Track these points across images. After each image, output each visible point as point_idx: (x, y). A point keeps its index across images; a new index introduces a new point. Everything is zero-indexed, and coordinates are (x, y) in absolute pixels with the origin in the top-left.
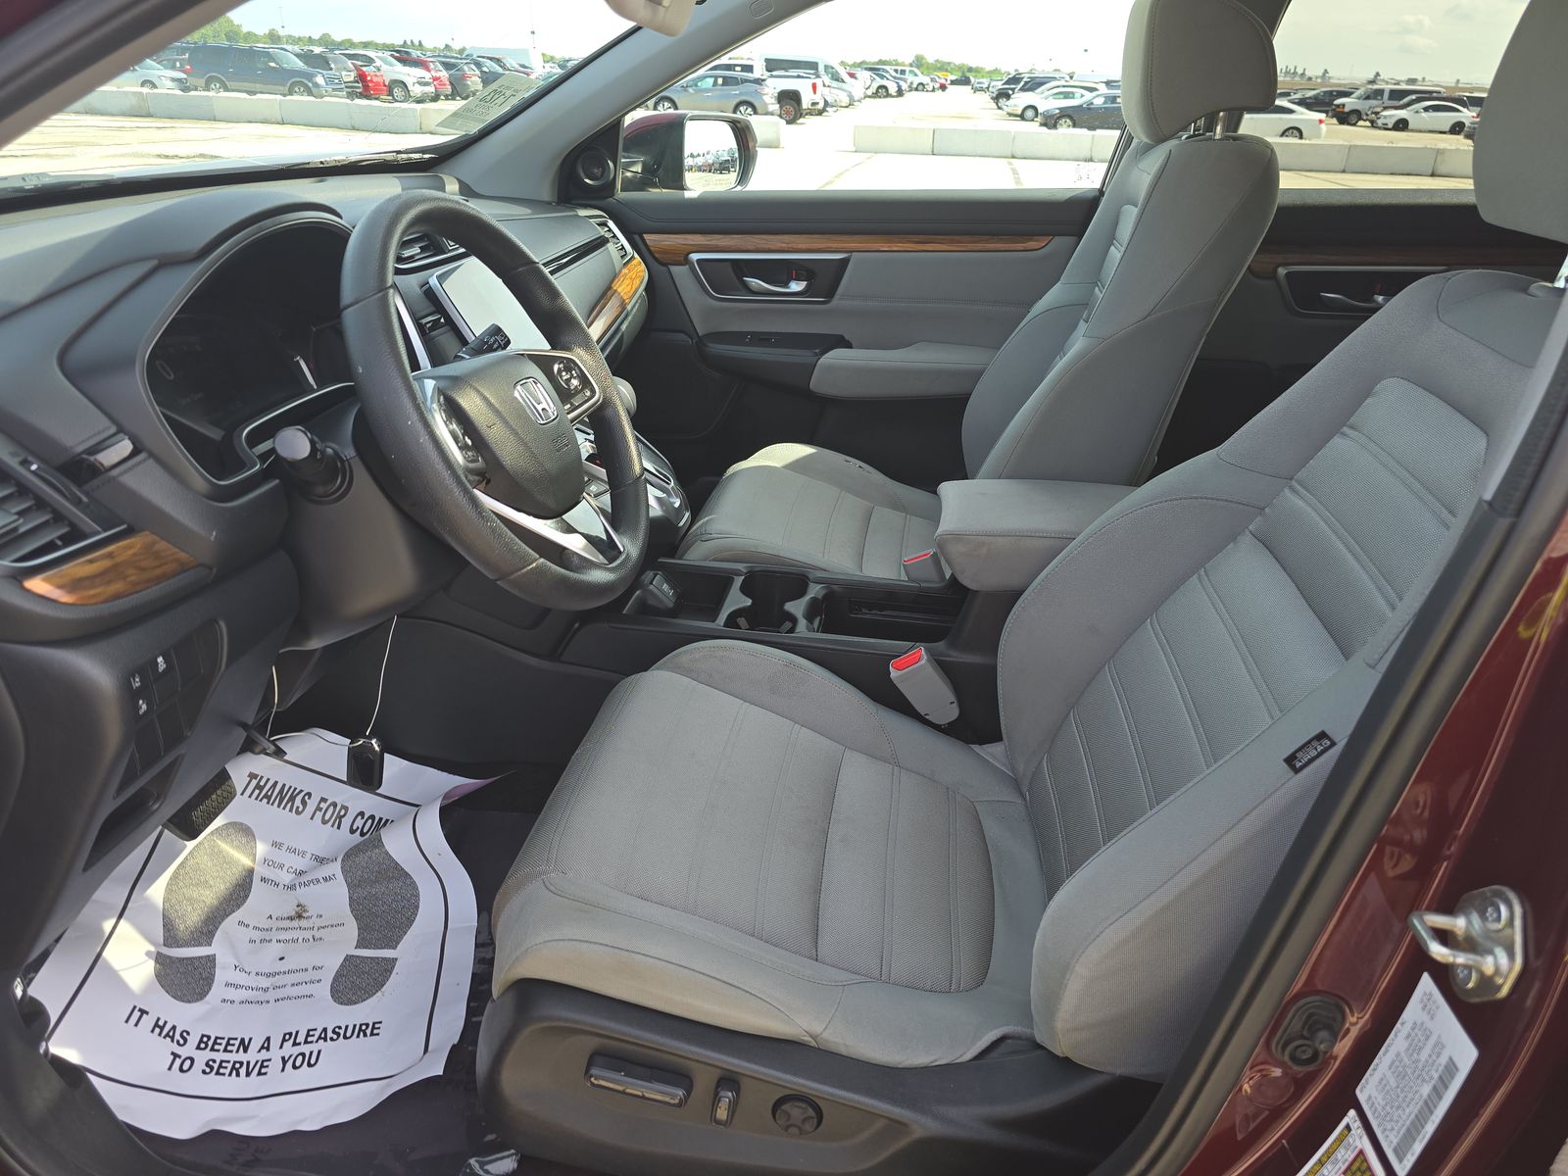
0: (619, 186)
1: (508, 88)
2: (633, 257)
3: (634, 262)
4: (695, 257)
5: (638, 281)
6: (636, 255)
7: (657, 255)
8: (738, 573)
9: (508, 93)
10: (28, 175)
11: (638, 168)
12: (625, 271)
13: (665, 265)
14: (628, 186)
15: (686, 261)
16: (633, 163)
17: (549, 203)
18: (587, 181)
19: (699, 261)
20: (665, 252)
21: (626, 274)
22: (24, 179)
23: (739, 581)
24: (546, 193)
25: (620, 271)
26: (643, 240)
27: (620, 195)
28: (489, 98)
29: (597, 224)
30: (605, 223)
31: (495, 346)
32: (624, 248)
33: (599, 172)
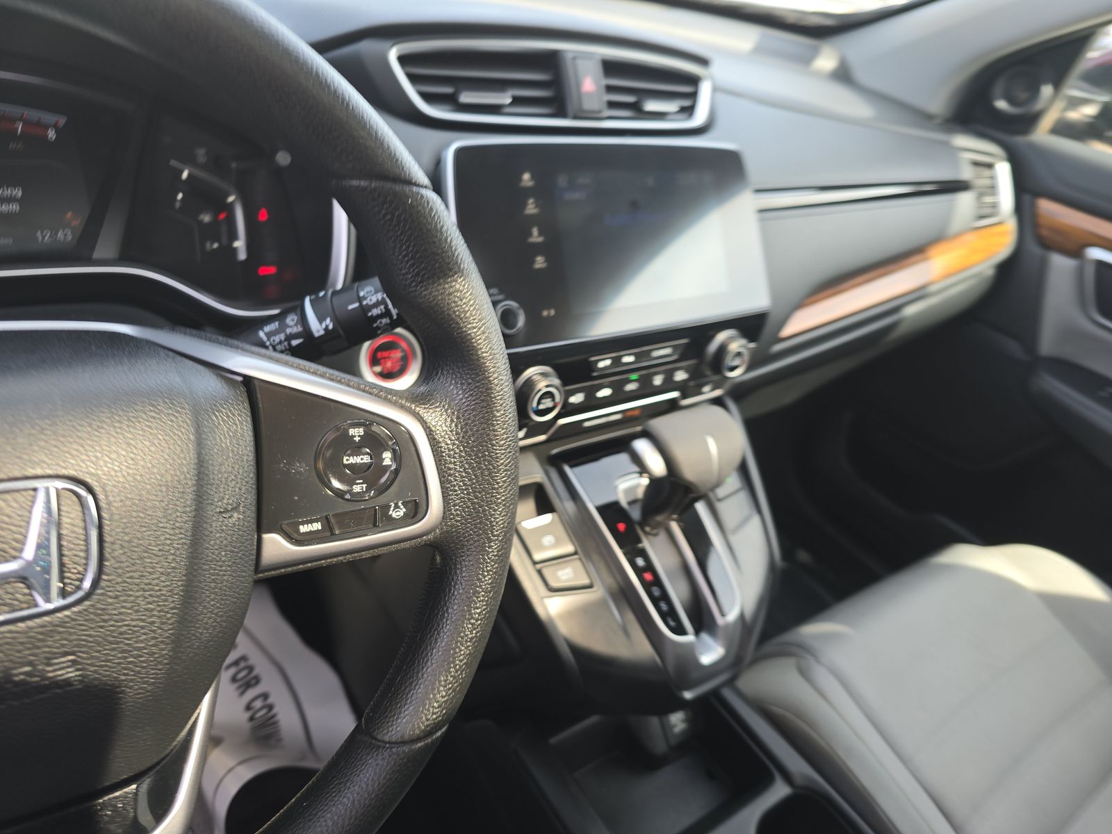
0: (1047, 121)
2: (1003, 222)
3: (1001, 229)
4: (1096, 254)
6: (1012, 220)
7: (1043, 232)
8: (788, 777)
11: (1090, 110)
12: (971, 237)
13: (1046, 248)
14: (1065, 129)
15: (1076, 252)
16: (1085, 102)
17: (930, 118)
18: (1002, 104)
19: (1097, 264)
20: (1060, 231)
21: (967, 242)
23: (779, 792)
24: (938, 102)
25: (958, 235)
26: (1036, 205)
27: (1042, 134)
29: (976, 164)
30: (990, 166)
31: (375, 312)
32: (994, 206)
33: (1023, 95)
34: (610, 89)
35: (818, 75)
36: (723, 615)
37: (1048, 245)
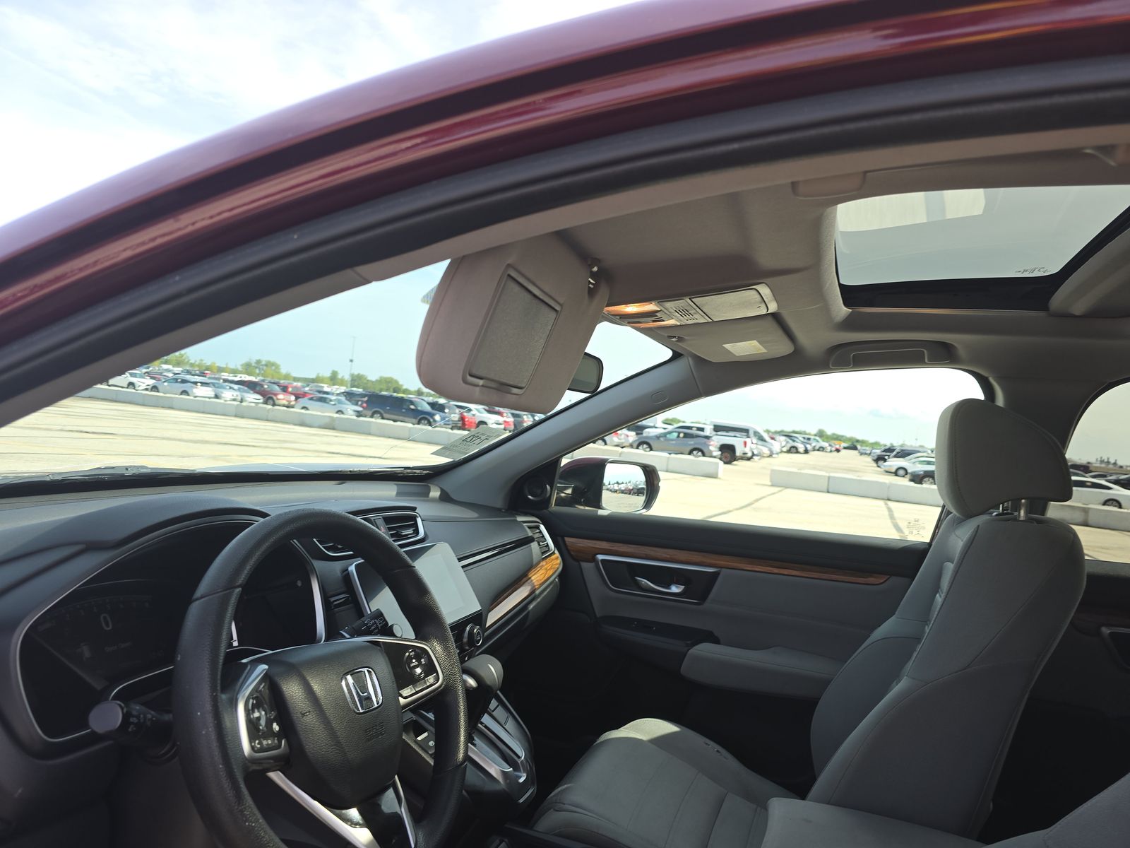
0: (553, 502)
1: (483, 434)
2: (553, 553)
3: (553, 557)
4: (600, 557)
5: (551, 572)
6: (556, 552)
7: (572, 553)
9: (483, 437)
10: (131, 467)
11: (569, 491)
12: (543, 563)
13: (578, 561)
14: (561, 502)
15: (594, 560)
16: (566, 488)
17: (500, 510)
18: (530, 497)
19: (603, 561)
20: (579, 551)
21: (543, 566)
22: (127, 469)
24: (499, 503)
25: (538, 563)
26: (564, 541)
27: (553, 508)
28: (469, 439)
29: (530, 528)
30: (538, 527)
31: (373, 627)
32: (547, 545)
33: (539, 491)
34: (390, 529)
35: (433, 500)
36: (519, 757)
37: (578, 560)
